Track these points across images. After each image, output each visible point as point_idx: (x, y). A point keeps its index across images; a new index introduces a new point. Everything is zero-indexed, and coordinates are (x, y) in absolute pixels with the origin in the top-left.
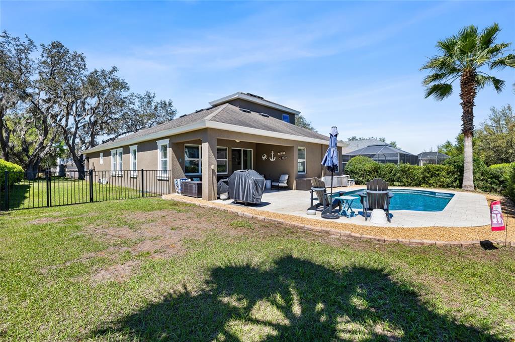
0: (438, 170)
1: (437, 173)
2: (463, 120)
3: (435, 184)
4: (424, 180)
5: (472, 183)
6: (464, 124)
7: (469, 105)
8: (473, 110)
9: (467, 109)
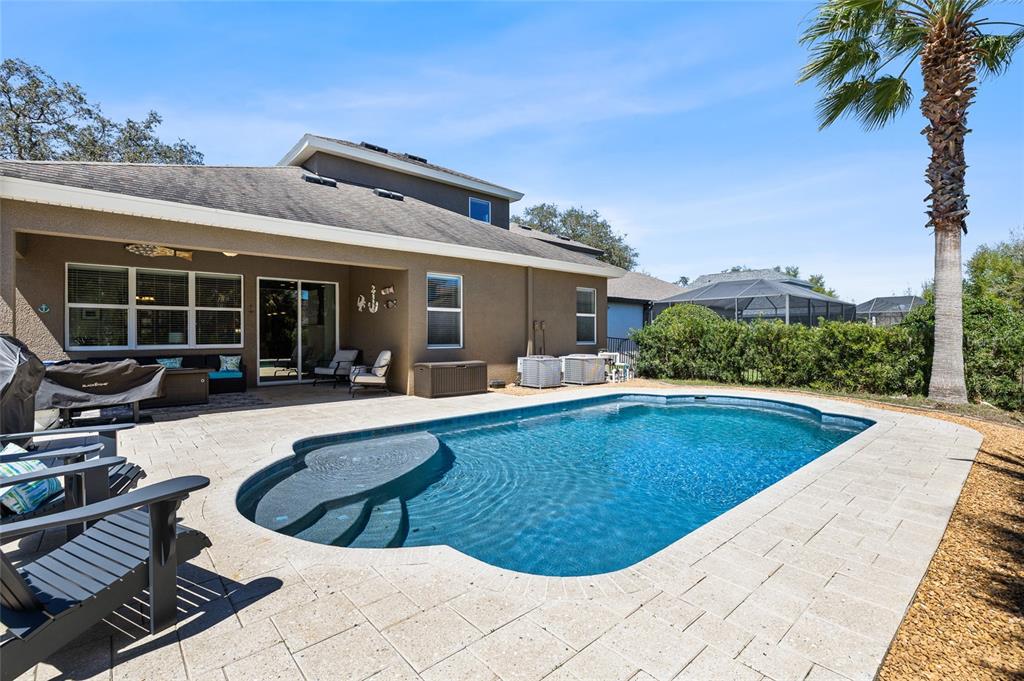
0: (858, 340)
1: (855, 347)
2: (932, 182)
3: (850, 382)
4: (821, 368)
5: (960, 382)
6: (935, 192)
7: (951, 128)
8: (965, 146)
9: (944, 144)
